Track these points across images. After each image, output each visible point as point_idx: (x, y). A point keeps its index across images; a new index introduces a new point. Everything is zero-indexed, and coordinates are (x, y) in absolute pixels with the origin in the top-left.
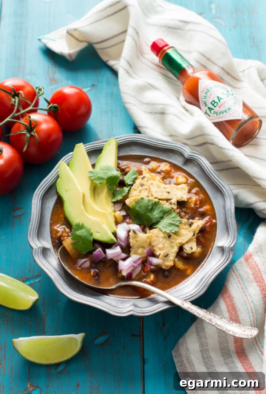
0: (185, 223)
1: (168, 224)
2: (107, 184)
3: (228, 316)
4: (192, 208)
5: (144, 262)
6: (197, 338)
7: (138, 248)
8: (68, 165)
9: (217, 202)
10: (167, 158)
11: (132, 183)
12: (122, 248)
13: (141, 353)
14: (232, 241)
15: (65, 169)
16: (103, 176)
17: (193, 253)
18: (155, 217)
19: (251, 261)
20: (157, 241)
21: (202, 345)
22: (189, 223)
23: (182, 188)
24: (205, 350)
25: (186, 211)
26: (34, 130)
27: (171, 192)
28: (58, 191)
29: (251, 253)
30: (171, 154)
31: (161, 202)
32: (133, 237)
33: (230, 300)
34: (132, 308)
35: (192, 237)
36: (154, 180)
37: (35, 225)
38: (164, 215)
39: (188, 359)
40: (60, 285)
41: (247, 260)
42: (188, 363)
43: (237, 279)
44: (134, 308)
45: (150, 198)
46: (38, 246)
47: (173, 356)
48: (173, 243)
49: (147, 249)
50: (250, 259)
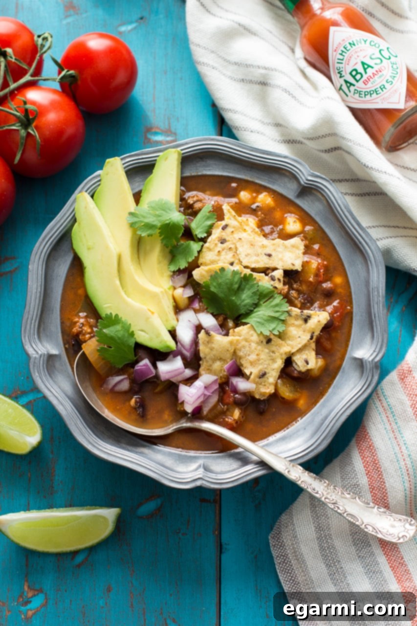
0: (297, 315)
1: (265, 318)
2: (160, 236)
3: (367, 482)
4: (311, 282)
5: (224, 386)
6: (312, 516)
7: (214, 360)
8: (92, 196)
9: (354, 271)
10: (269, 182)
11: (205, 235)
12: (184, 359)
13: (216, 533)
14: (377, 350)
15: (86, 208)
16: (153, 221)
17: (308, 371)
18: (243, 303)
19: (410, 382)
20: (247, 349)
21: (319, 528)
22: (304, 317)
23: (293, 246)
24: (325, 536)
25: (300, 288)
26: (34, 124)
27: (273, 254)
28: (75, 247)
29: (412, 366)
30: (276, 176)
31: (255, 275)
32: (206, 342)
33: (371, 453)
34: (200, 473)
35: (308, 341)
36: (245, 230)
37: (34, 312)
38: (259, 300)
39: (295, 552)
41: (402, 379)
42: (295, 558)
43: (384, 413)
44: (205, 474)
45: (236, 268)
46: (40, 353)
47: (271, 545)
48: (275, 353)
49: (230, 363)
50: (408, 378)
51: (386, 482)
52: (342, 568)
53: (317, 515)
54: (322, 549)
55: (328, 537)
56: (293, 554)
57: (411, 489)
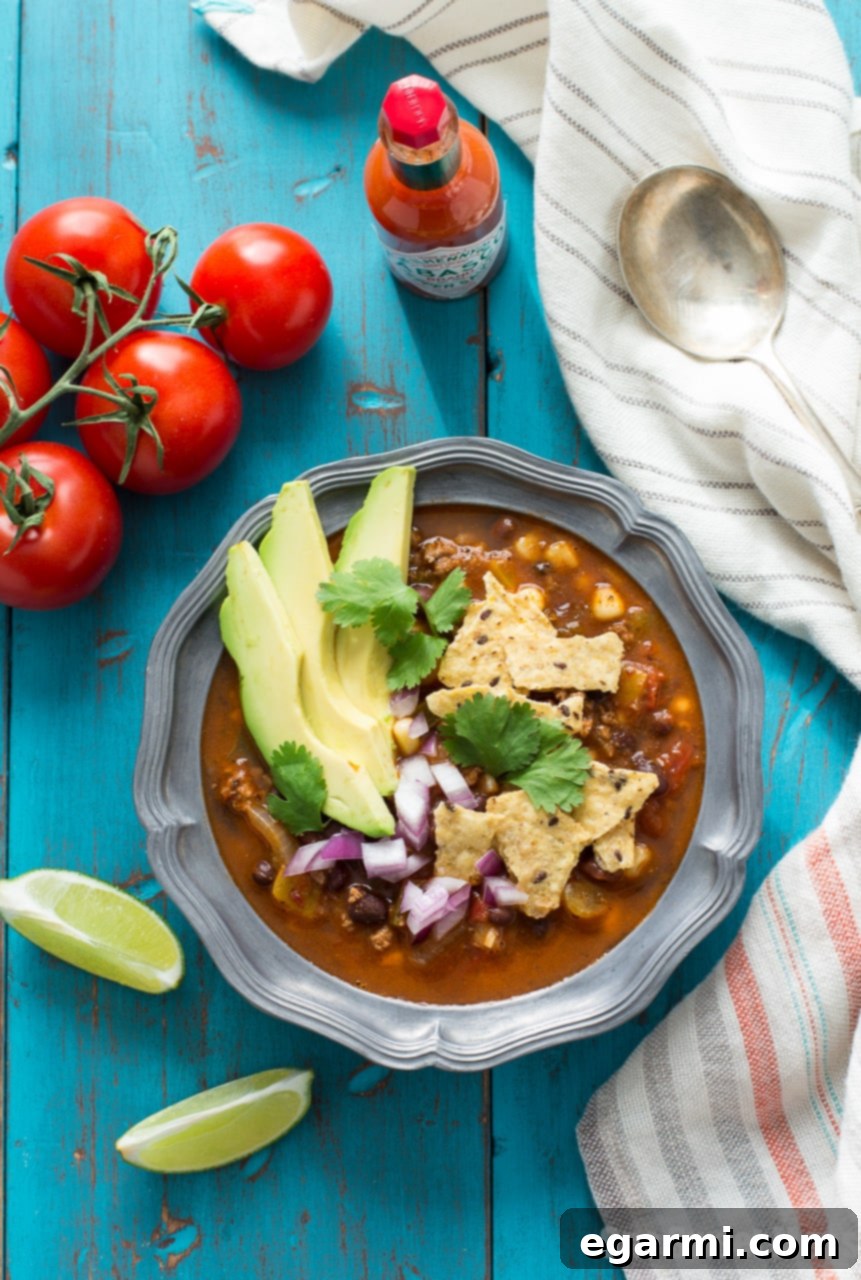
0: (602, 777)
1: (550, 780)
2: (374, 626)
3: (742, 1041)
4: (634, 711)
5: (476, 896)
6: (649, 1097)
7: (459, 850)
8: (257, 547)
11: (452, 627)
12: (409, 844)
13: (485, 1120)
14: (743, 838)
16: (362, 601)
18: (513, 754)
19: (824, 870)
20: (516, 832)
21: (661, 1117)
22: (614, 781)
23: (604, 648)
24: (672, 1129)
25: (615, 721)
27: (570, 664)
28: (225, 638)
29: (831, 842)
31: (535, 705)
32: (446, 822)
34: (433, 1043)
35: (622, 821)
36: (521, 620)
37: (154, 751)
38: (541, 748)
39: (620, 1157)
40: (227, 958)
41: (814, 864)
42: (620, 1166)
43: (777, 924)
44: (441, 1046)
45: (502, 691)
46: (165, 824)
47: (579, 1144)
48: (563, 843)
49: (486, 854)
50: (823, 863)
51: (775, 1040)
52: (699, 1179)
53: (657, 1096)
54: (666, 1149)
55: (676, 1131)
56: (618, 1160)
57: (817, 1050)
